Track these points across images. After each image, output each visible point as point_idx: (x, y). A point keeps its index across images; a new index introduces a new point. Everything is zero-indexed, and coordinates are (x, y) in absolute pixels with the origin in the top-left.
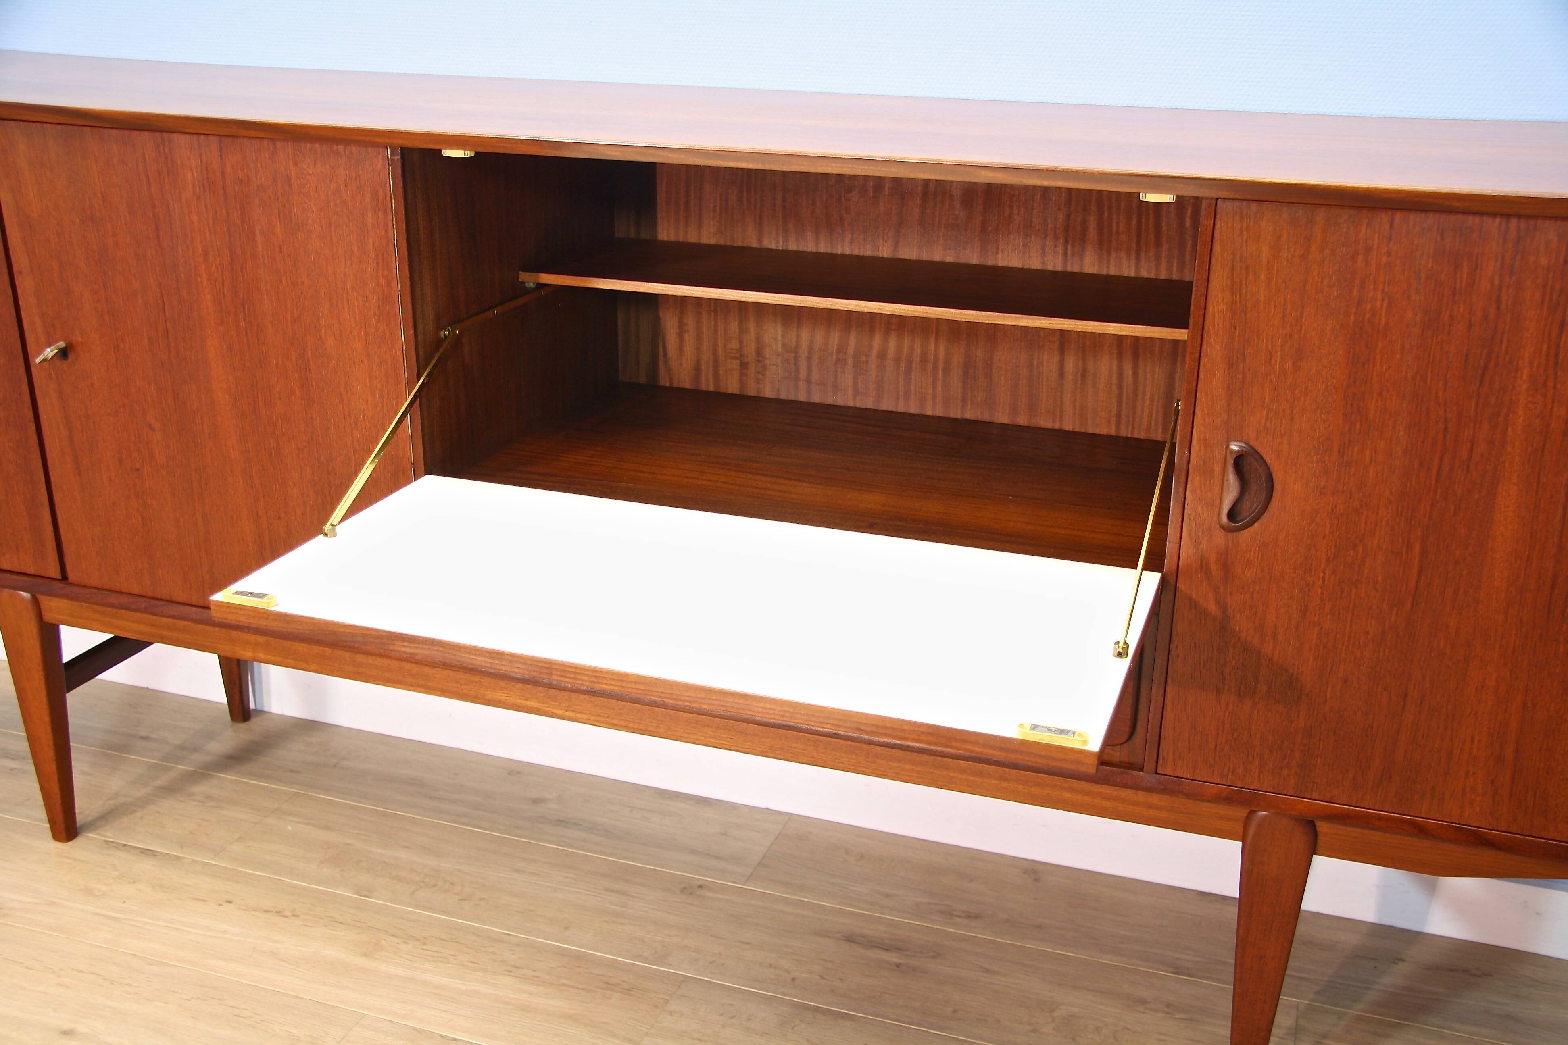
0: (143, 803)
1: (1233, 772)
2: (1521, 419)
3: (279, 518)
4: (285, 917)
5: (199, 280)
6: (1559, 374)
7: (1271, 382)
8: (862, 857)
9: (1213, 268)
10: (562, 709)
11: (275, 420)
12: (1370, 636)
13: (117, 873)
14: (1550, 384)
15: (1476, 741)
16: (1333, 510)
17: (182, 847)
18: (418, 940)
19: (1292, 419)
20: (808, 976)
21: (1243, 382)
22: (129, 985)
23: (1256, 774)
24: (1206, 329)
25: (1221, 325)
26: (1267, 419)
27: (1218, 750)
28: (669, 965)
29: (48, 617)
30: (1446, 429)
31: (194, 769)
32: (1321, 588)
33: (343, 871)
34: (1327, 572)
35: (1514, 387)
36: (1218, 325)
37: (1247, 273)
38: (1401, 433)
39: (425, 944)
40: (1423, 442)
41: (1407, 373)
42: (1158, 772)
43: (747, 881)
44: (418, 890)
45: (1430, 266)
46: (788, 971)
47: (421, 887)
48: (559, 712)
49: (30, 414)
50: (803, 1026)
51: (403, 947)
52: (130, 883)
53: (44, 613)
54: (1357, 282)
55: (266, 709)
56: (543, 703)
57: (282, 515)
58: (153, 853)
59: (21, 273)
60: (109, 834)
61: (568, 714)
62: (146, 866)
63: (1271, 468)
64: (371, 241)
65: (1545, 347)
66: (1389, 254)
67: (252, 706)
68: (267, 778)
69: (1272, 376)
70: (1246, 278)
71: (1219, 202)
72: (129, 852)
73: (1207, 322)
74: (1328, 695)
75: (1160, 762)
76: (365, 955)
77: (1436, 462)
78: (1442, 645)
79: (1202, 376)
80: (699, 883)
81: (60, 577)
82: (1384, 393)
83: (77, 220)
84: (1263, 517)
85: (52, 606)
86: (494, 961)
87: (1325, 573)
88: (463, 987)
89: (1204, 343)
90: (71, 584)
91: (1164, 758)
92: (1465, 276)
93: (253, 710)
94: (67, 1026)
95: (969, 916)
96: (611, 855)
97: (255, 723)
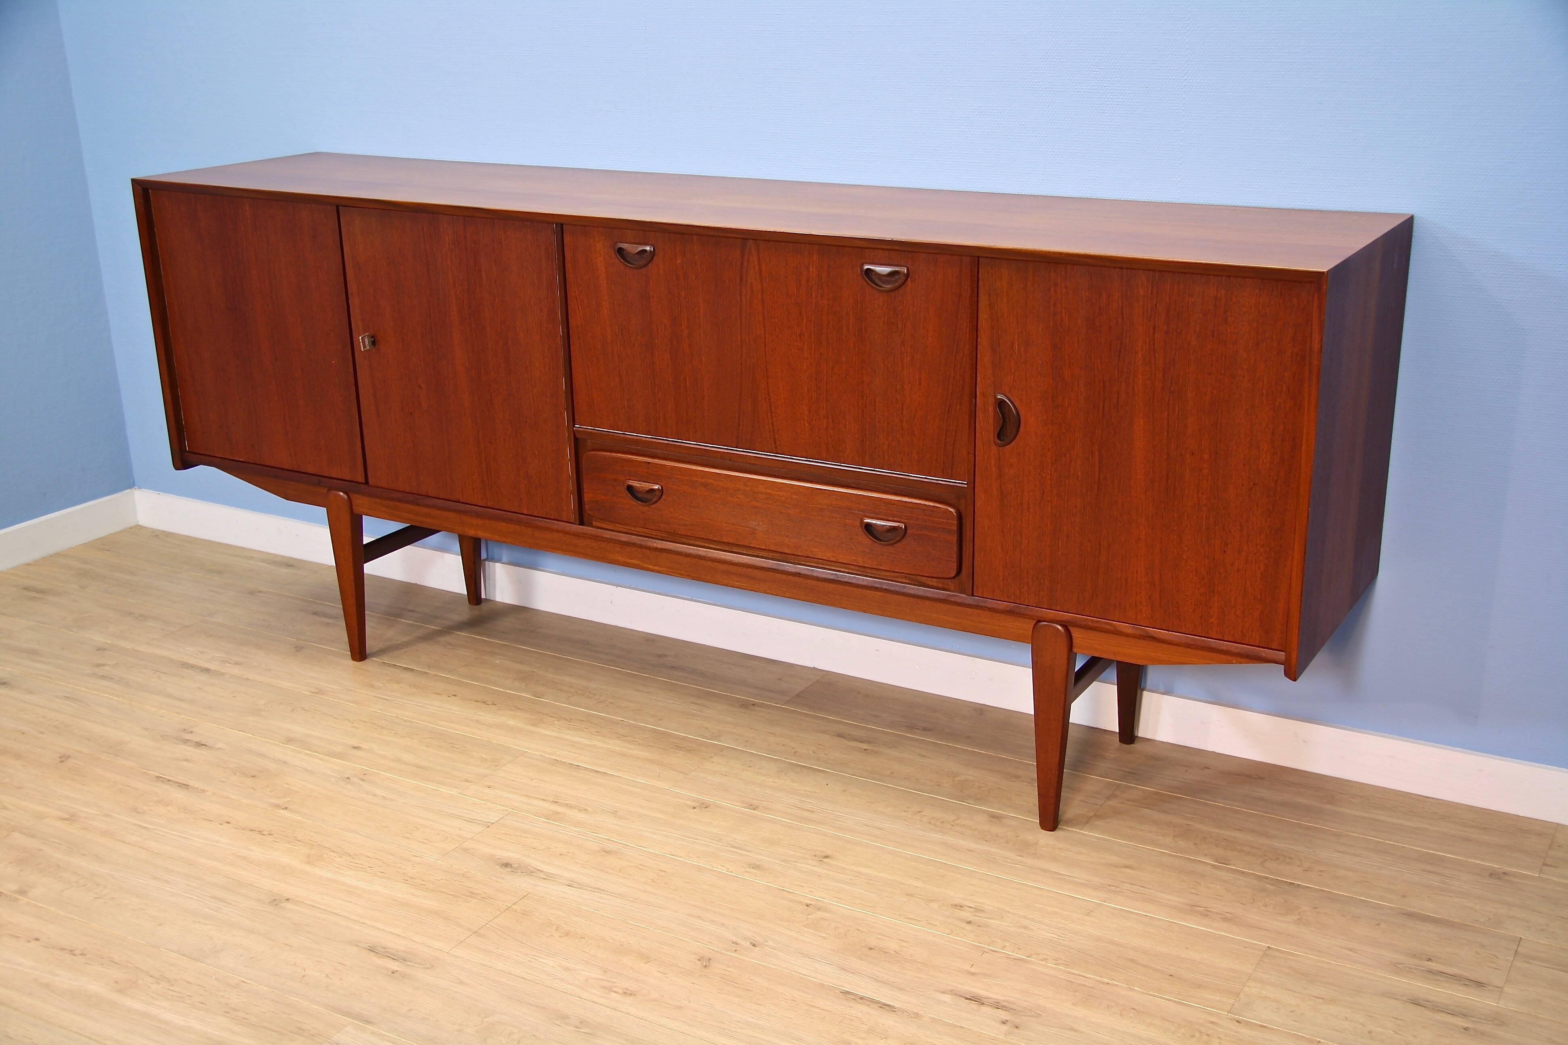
0: (407, 644)
1: (1014, 594)
2: (1141, 380)
3: (491, 443)
4: (488, 704)
5: (450, 299)
6: (1156, 355)
7: (1014, 359)
8: (867, 696)
9: (980, 295)
10: (652, 565)
11: (490, 382)
12: (1078, 509)
13: (389, 678)
14: (1153, 361)
15: (1139, 573)
16: (1052, 434)
17: (429, 668)
18: (567, 720)
19: (1026, 381)
20: (806, 751)
21: (1000, 359)
22: (392, 730)
23: (1026, 596)
24: (979, 329)
25: (986, 326)
26: (1014, 381)
27: (1005, 580)
28: (719, 741)
29: (357, 510)
30: (1104, 387)
31: (441, 629)
32: (1050, 480)
33: (527, 684)
34: (1052, 470)
35: (1135, 363)
36: (985, 326)
37: (997, 298)
38: (1082, 389)
39: (570, 722)
40: (1094, 394)
41: (1081, 354)
42: (974, 595)
43: (784, 704)
44: (572, 696)
45: (1087, 294)
46: (793, 748)
47: (574, 695)
48: (651, 567)
49: (353, 380)
50: (792, 773)
51: (556, 722)
52: (396, 683)
53: (353, 508)
54: (1052, 303)
55: (492, 599)
56: (641, 561)
57: (493, 441)
58: (412, 670)
59: (352, 294)
60: (386, 659)
61: (656, 568)
62: (407, 675)
63: (1018, 409)
64: (544, 277)
65: (1148, 340)
66: (1066, 288)
67: (483, 596)
68: (488, 636)
69: (1014, 356)
70: (997, 300)
71: (980, 258)
72: (397, 668)
73: (979, 325)
74: (1060, 546)
75: (975, 588)
76: (533, 725)
77: (1101, 404)
78: (1115, 513)
79: (979, 356)
80: (753, 703)
81: (364, 481)
82: (1071, 366)
83: (385, 264)
84: (1016, 438)
85: (360, 502)
86: (611, 732)
87: (1051, 471)
88: (588, 743)
89: (979, 337)
90: (371, 486)
91: (976, 585)
92: (1104, 300)
93: (484, 599)
94: (356, 745)
95: (925, 729)
96: (701, 686)
97: (483, 606)
